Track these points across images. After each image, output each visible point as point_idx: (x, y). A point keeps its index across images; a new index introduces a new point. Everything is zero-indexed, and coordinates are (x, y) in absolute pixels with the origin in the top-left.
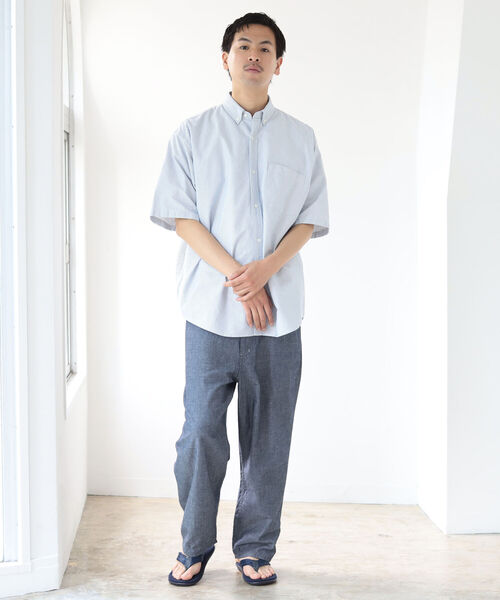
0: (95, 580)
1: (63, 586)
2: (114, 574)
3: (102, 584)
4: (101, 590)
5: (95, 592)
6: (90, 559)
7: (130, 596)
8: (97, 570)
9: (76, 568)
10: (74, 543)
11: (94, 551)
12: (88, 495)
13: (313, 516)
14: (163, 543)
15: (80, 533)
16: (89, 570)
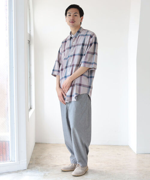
0: (37, 167)
1: (28, 168)
2: (42, 165)
3: (39, 168)
4: (38, 169)
5: (37, 170)
6: (36, 161)
7: (47, 171)
8: (38, 164)
9: (32, 163)
10: (31, 156)
11: (37, 158)
12: (36, 143)
13: (99, 149)
14: (56, 156)
15: (33, 153)
16: (36, 164)
